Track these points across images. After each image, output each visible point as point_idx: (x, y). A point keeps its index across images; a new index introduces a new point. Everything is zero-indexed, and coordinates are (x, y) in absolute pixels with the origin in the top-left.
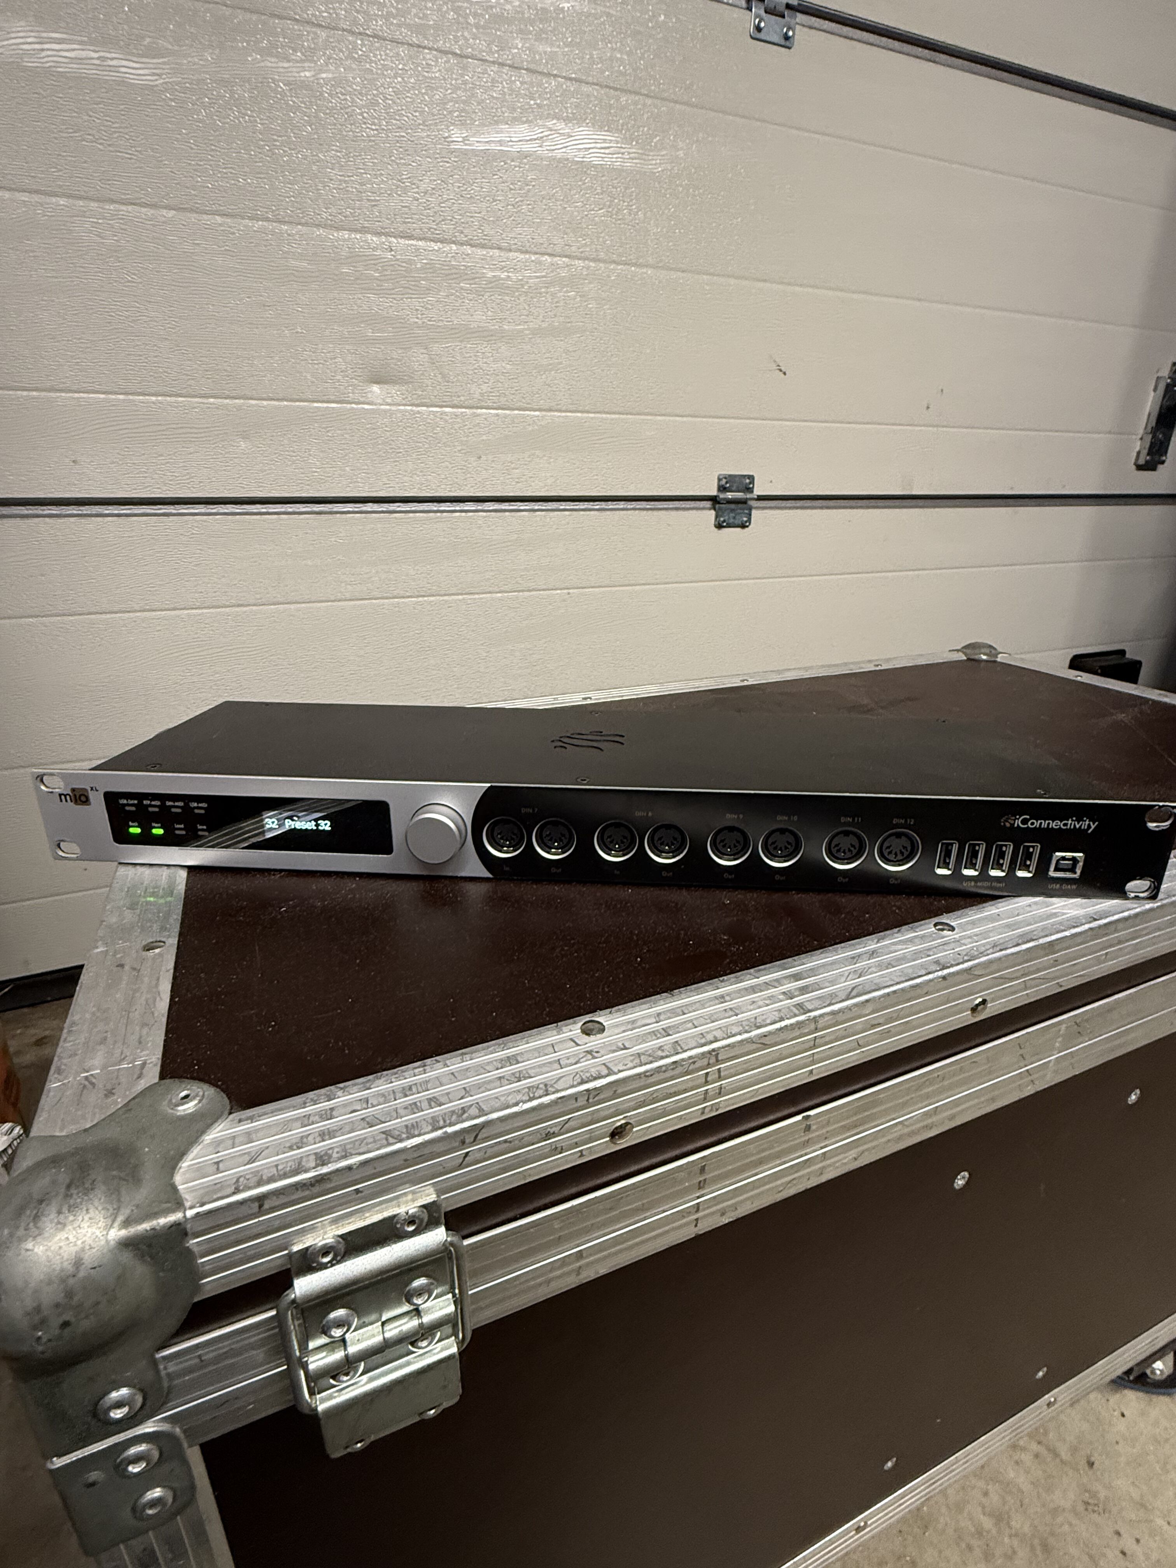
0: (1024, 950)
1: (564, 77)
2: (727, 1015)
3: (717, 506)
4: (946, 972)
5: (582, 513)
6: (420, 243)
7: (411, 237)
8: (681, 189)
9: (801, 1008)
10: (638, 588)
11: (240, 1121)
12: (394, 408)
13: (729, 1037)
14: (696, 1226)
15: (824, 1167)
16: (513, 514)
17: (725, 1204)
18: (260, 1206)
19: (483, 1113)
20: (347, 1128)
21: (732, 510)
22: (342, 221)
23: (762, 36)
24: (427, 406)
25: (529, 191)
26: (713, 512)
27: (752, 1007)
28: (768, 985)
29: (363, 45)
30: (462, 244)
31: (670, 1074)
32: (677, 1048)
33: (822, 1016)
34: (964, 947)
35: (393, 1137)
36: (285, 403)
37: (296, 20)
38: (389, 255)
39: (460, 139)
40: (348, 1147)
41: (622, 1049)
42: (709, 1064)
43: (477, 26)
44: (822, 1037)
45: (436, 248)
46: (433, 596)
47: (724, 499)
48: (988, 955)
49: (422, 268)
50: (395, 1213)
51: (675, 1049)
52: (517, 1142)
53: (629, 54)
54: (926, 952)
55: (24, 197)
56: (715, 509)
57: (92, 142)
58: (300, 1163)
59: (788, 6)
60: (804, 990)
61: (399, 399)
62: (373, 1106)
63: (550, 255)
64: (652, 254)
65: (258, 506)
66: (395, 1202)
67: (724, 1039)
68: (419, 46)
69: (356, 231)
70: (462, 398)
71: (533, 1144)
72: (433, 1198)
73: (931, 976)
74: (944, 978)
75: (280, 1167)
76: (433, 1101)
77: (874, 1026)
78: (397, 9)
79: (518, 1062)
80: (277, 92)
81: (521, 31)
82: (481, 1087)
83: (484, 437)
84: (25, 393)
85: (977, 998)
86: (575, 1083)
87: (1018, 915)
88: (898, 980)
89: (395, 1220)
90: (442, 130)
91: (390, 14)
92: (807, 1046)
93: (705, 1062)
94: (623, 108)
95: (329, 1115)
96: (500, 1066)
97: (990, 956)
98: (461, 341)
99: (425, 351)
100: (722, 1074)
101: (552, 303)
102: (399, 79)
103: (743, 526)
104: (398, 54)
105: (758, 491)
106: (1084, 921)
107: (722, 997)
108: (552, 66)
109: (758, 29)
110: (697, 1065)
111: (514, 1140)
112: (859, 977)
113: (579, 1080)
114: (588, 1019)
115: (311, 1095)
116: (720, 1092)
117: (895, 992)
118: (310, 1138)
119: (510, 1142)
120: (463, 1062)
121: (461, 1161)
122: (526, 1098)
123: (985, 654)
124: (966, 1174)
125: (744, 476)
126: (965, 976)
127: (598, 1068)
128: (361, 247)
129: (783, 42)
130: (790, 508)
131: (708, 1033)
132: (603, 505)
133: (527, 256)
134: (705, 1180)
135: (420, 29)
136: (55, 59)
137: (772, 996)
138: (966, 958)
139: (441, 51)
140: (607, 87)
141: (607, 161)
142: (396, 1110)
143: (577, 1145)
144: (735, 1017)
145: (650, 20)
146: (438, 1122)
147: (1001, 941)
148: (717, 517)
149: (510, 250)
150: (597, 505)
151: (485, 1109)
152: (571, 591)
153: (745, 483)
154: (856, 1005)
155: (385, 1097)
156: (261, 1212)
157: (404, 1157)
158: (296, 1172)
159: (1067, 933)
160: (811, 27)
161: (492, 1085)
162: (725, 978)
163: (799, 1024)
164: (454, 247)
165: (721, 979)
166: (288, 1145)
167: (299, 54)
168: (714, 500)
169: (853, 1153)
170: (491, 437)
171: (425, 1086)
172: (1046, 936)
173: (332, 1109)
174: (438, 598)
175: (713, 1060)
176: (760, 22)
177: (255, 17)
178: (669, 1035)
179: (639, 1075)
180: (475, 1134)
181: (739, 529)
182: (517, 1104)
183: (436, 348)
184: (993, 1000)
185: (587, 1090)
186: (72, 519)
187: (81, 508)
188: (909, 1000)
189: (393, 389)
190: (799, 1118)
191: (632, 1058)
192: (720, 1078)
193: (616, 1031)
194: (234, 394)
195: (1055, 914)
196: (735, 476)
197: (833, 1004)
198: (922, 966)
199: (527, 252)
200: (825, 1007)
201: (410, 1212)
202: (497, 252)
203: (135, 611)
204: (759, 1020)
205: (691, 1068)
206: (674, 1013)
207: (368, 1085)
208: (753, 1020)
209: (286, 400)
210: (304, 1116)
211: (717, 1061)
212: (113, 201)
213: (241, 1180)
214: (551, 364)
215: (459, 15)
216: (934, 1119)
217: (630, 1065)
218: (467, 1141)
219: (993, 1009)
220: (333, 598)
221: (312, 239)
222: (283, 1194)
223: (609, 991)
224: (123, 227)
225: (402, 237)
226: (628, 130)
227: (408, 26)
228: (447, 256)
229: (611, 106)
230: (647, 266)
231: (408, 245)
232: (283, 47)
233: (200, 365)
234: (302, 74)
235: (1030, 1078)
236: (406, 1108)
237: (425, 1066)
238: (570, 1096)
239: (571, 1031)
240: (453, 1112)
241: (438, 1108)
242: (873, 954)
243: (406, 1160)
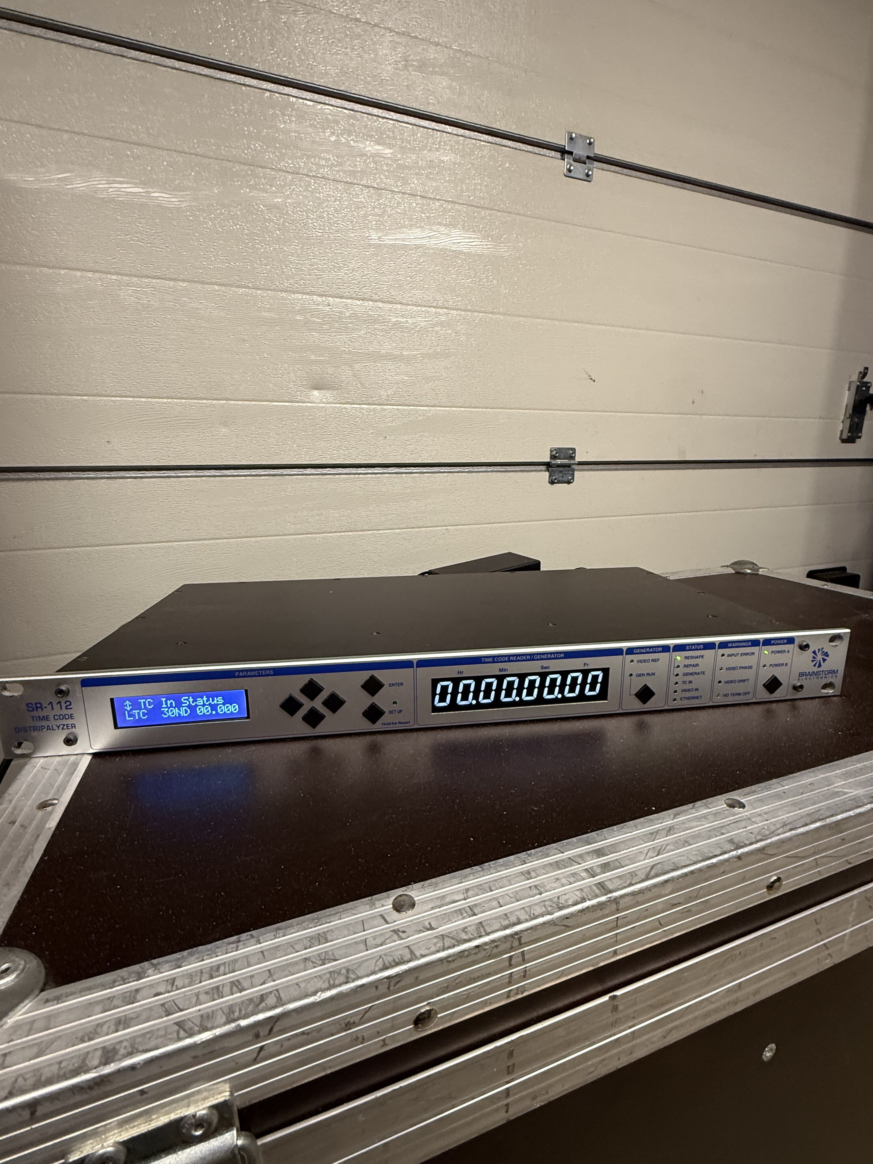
0: (812, 830)
1: (444, 200)
2: (531, 893)
3: (550, 469)
4: (740, 851)
5: (456, 474)
6: (348, 301)
7: (341, 297)
8: (521, 266)
9: (602, 887)
10: (495, 525)
11: (47, 1001)
12: (328, 406)
13: (532, 919)
14: (507, 1112)
15: (634, 1046)
16: (408, 475)
17: (536, 1088)
18: (33, 1113)
19: (280, 1002)
20: (144, 1016)
21: (561, 472)
22: (297, 288)
23: (572, 174)
24: (351, 404)
25: (421, 268)
26: (547, 473)
27: (555, 885)
28: (571, 861)
29: (315, 183)
30: (376, 301)
31: (472, 958)
32: (481, 929)
33: (622, 896)
34: (756, 825)
35: (185, 1030)
36: (254, 403)
37: (273, 169)
38: (327, 308)
39: (376, 238)
40: (138, 1040)
41: (428, 930)
42: (512, 948)
43: (388, 171)
44: (625, 917)
45: (359, 304)
46: (351, 531)
47: (555, 464)
48: (779, 835)
49: (350, 317)
50: (182, 1115)
51: (478, 929)
52: (314, 1034)
53: (486, 186)
54: (720, 830)
55: (90, 275)
56: (548, 471)
57: (137, 241)
58: (84, 1061)
59: (588, 157)
60: (606, 867)
61: (331, 400)
62: (178, 989)
63: (434, 307)
64: (503, 306)
65: (232, 471)
66: (186, 1101)
67: (527, 921)
68: (351, 183)
69: (307, 294)
70: (374, 399)
71: (332, 1035)
72: (223, 1096)
73: (726, 856)
74: (739, 858)
75: (63, 1065)
76: (237, 986)
77: (674, 906)
78: (337, 161)
79: (327, 942)
80: (258, 211)
81: (417, 174)
82: (287, 969)
83: (389, 424)
84: (79, 398)
85: (772, 876)
86: (377, 969)
87: (802, 793)
88: (695, 860)
89: (182, 1123)
90: (364, 232)
91: (332, 164)
92: (609, 926)
93: (508, 945)
94: (482, 218)
95: (131, 997)
96: (309, 944)
97: (782, 836)
98: (374, 362)
99: (350, 369)
100: (526, 957)
101: (436, 338)
102: (338, 203)
103: (569, 482)
104: (337, 188)
105: (578, 459)
106: (866, 801)
107: (529, 873)
108: (437, 194)
109: (570, 171)
110: (500, 949)
111: (312, 1032)
112: (657, 855)
113: (381, 966)
114: (401, 893)
115: (123, 972)
116: (525, 975)
117: (692, 872)
118: (105, 1028)
119: (308, 1034)
120: (276, 938)
121: (255, 1055)
122: (326, 985)
123: (749, 569)
124: (773, 1046)
125: (569, 449)
126: (760, 856)
127: (400, 952)
128: (309, 304)
129: (585, 178)
130: (601, 470)
131: (511, 913)
132: (471, 469)
133: (420, 308)
134: (514, 1065)
135: (353, 173)
136: (116, 193)
137: (575, 874)
138: (759, 838)
139: (365, 186)
140: (472, 206)
141: (473, 250)
142: (197, 995)
143: (379, 1034)
144: (539, 896)
145: (499, 166)
146: (233, 1012)
147: (790, 820)
148: (550, 476)
149: (408, 305)
150: (467, 469)
151: (284, 998)
152: (449, 527)
153: (570, 454)
154: (655, 886)
155: (192, 978)
156: (34, 1118)
157: (193, 1053)
158: (76, 1073)
159: (851, 813)
160: (603, 170)
161: (296, 968)
162: (533, 851)
163: (601, 905)
164: (371, 303)
165: (529, 852)
166: (80, 1035)
167: (274, 188)
168: (548, 465)
169: (660, 1032)
170: (394, 424)
171: (232, 966)
172: (832, 816)
173: (137, 991)
174: (355, 533)
175: (516, 943)
176: (570, 167)
177: (247, 167)
178: (475, 914)
179: (441, 960)
180: (269, 1027)
181: (566, 485)
182: (315, 993)
183: (357, 366)
184: (787, 878)
185: (388, 978)
186: (104, 481)
187: (111, 473)
188: (707, 880)
189: (328, 394)
190: (606, 998)
191: (436, 940)
192: (524, 961)
193: (425, 908)
194: (219, 397)
195: (837, 792)
196: (562, 448)
197: (633, 885)
198: (718, 845)
199: (419, 306)
200: (625, 887)
201: (198, 1114)
202: (399, 306)
203: (142, 543)
204: (562, 900)
205: (494, 952)
206: (481, 888)
207: (179, 963)
208: (556, 900)
209: (255, 401)
210: (109, 998)
211: (520, 944)
212: (147, 277)
213: (20, 1079)
214: (435, 376)
215: (377, 165)
216: (739, 994)
217: (433, 949)
218: (261, 1034)
219: (787, 887)
220: (281, 533)
221: (278, 299)
222: (58, 1099)
223: (426, 862)
224: (154, 292)
225: (337, 297)
226: (485, 231)
227: (345, 172)
228: (366, 309)
229: (475, 217)
230: (499, 314)
231: (341, 302)
232: (263, 184)
233: (198, 379)
234: (276, 200)
235: (827, 952)
236: (207, 993)
237: (239, 942)
238: (371, 984)
239: (383, 906)
240: (251, 1000)
241: (239, 994)
242: (670, 830)
243: (195, 1057)
